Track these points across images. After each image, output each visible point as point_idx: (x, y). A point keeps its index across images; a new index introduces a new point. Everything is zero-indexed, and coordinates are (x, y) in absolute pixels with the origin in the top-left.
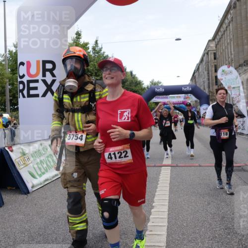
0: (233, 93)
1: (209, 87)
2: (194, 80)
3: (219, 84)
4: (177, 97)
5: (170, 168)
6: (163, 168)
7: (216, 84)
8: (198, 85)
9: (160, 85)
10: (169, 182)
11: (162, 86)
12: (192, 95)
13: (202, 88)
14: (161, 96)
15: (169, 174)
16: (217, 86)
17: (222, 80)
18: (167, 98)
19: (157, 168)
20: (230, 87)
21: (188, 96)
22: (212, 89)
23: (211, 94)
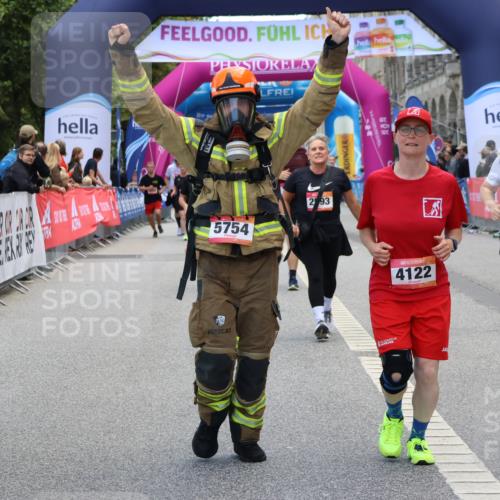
18: (241, 34)
21: (382, 26)
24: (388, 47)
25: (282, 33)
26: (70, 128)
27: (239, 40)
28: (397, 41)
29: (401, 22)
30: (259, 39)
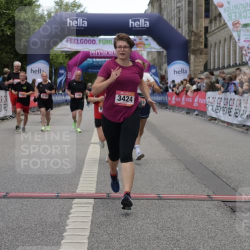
0: (242, 39)
1: (190, 22)
2: (156, 5)
3: (213, 14)
5: (92, 201)
6: (76, 200)
7: (207, 16)
8: (165, 17)
9: (79, 11)
10: (87, 233)
11: (82, 15)
12: (150, 39)
13: (174, 24)
14: (79, 38)
15: (90, 214)
16: (208, 21)
17: (222, 6)
18: (94, 42)
19: (61, 201)
20: (238, 23)
21: (141, 41)
22: (197, 28)
23: (193, 38)
24: (142, 48)
25: (107, 42)
26: (35, 72)
27: (93, 44)
28: (146, 46)
29: (147, 40)
30: (99, 44)
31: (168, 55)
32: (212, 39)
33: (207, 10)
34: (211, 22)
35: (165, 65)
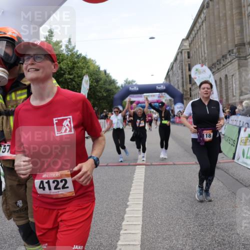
1: (183, 86)
2: (168, 79)
3: (193, 82)
4: (151, 96)
5: (144, 166)
6: (138, 166)
7: (190, 83)
8: (172, 84)
9: (134, 84)
10: (143, 181)
11: (136, 85)
12: (166, 94)
13: (176, 87)
14: (135, 95)
15: (144, 173)
16: (191, 85)
17: (196, 78)
18: (141, 97)
19: (131, 167)
21: (162, 95)
22: (186, 88)
23: (185, 93)
28: (164, 97)
29: (164, 94)
31: (174, 101)
32: (193, 93)
33: (190, 81)
34: (192, 86)
35: (173, 105)
